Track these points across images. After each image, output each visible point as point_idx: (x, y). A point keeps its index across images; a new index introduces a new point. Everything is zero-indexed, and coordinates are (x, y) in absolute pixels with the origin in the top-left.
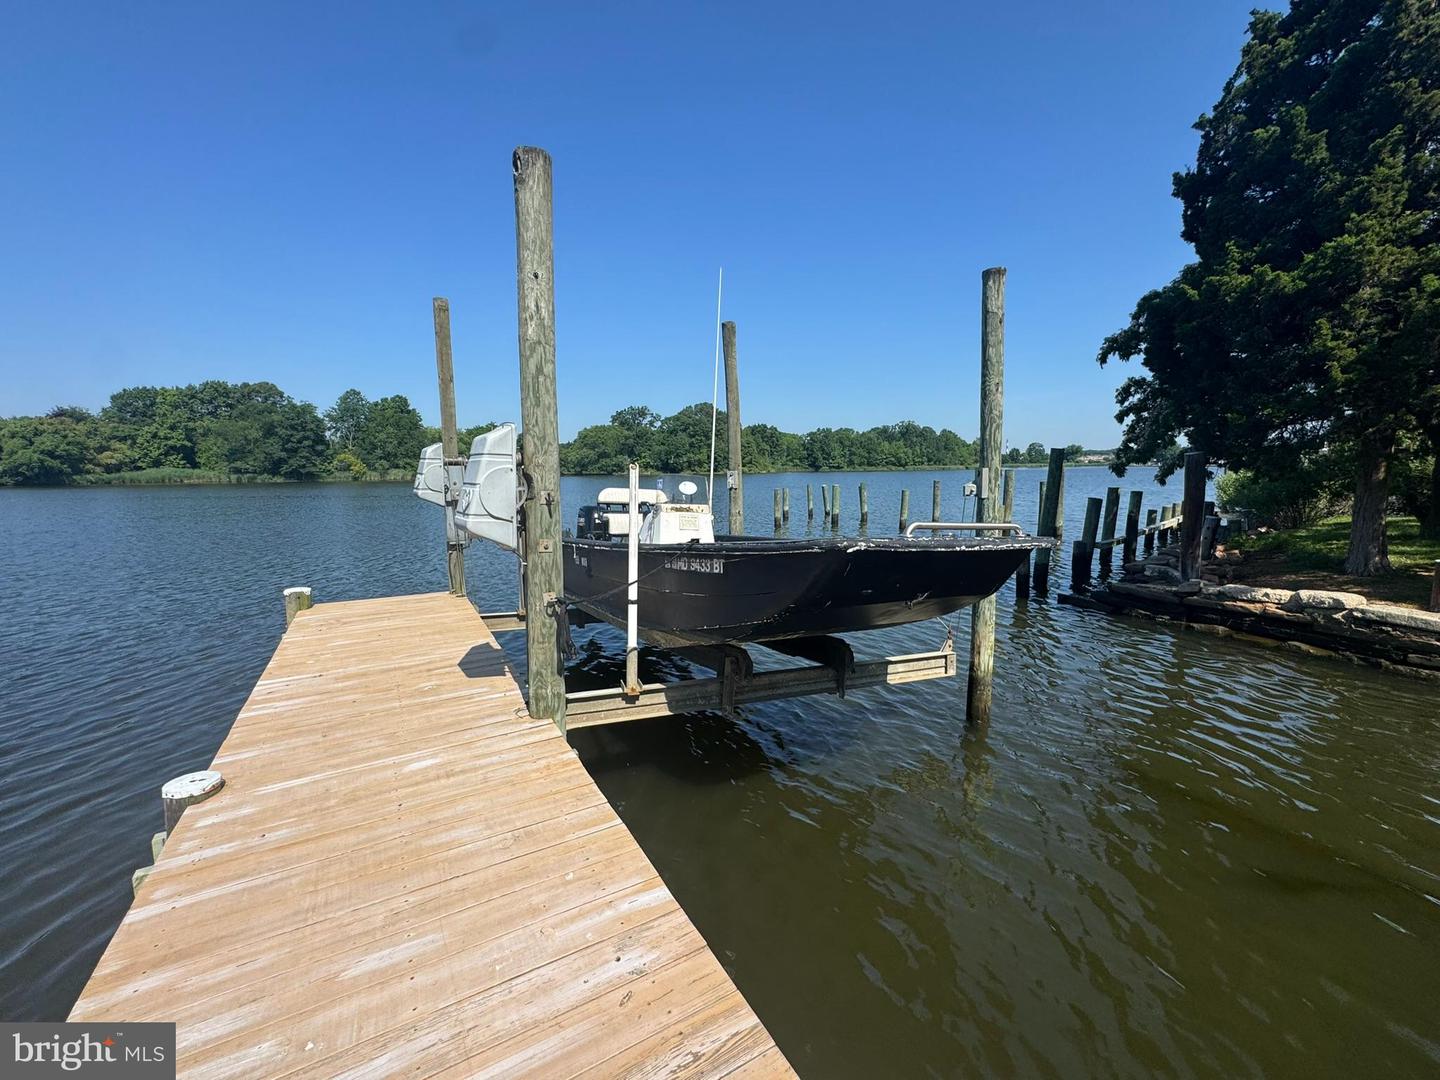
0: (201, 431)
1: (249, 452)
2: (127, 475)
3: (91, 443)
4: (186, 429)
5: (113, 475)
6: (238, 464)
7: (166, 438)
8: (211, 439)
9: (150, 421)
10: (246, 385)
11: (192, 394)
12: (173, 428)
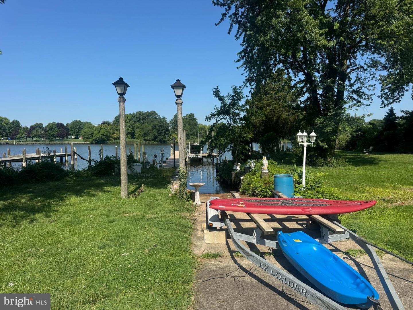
0: (136, 127)
3: (111, 132)
4: (133, 127)
6: (146, 138)
8: (139, 130)
10: (148, 112)
11: (134, 116)
12: (129, 127)
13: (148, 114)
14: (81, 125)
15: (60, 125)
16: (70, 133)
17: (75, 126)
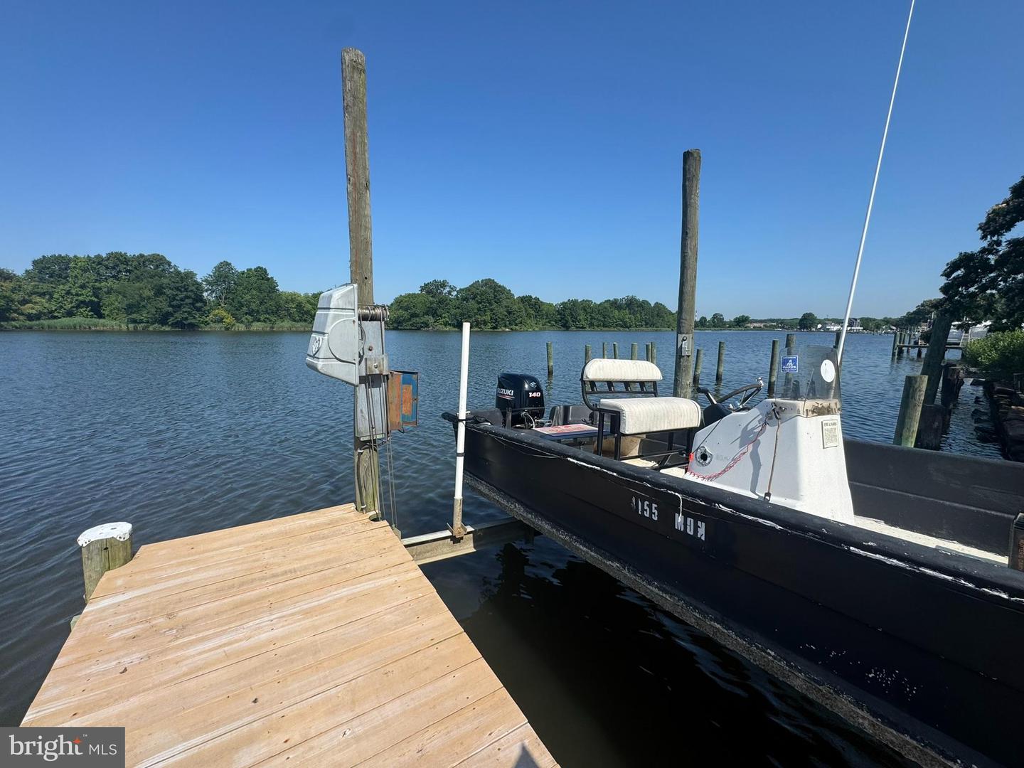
0: (106, 290)
1: (144, 306)
2: (45, 322)
4: (93, 287)
5: (34, 322)
6: (134, 316)
7: (77, 295)
8: (113, 297)
9: (64, 281)
12: (83, 287)
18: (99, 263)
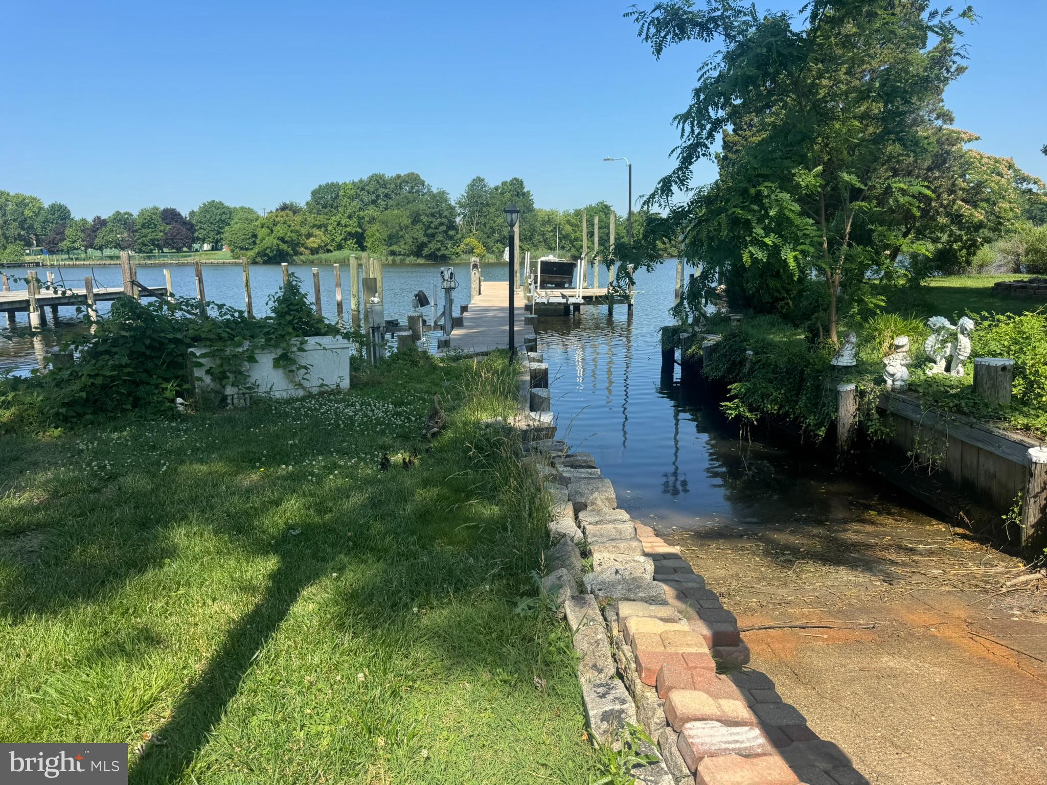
0: (367, 219)
2: (323, 256)
3: (304, 231)
4: (360, 218)
5: (316, 256)
6: (394, 248)
7: (346, 226)
8: (375, 227)
9: (335, 211)
10: (399, 177)
11: (361, 187)
12: (350, 217)
13: (400, 182)
14: (224, 213)
15: (170, 215)
16: (196, 234)
17: (208, 216)
18: (363, 189)
